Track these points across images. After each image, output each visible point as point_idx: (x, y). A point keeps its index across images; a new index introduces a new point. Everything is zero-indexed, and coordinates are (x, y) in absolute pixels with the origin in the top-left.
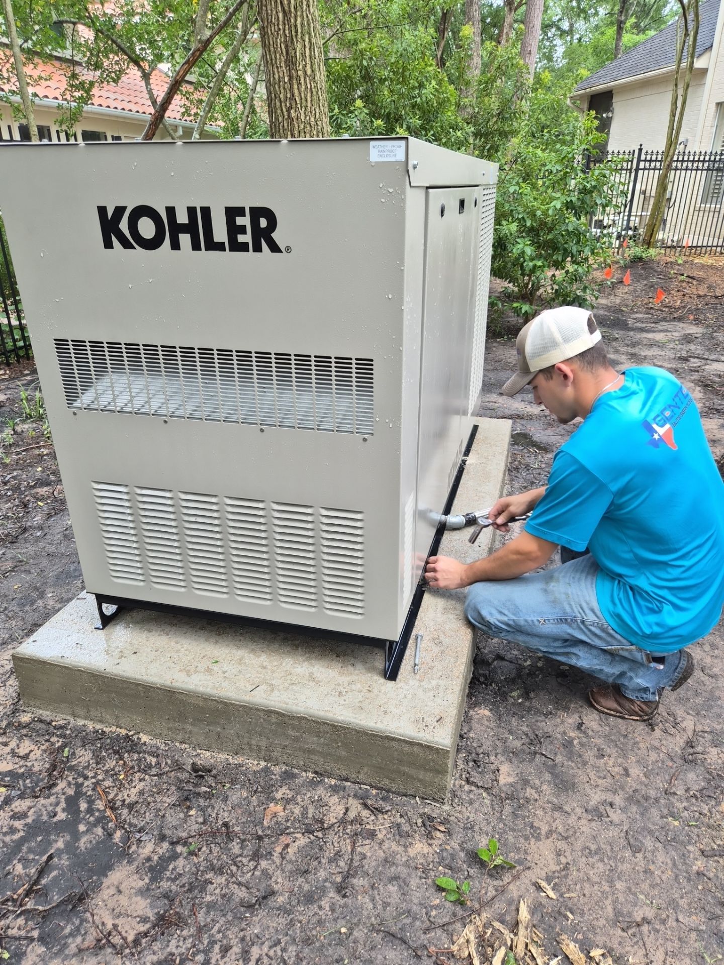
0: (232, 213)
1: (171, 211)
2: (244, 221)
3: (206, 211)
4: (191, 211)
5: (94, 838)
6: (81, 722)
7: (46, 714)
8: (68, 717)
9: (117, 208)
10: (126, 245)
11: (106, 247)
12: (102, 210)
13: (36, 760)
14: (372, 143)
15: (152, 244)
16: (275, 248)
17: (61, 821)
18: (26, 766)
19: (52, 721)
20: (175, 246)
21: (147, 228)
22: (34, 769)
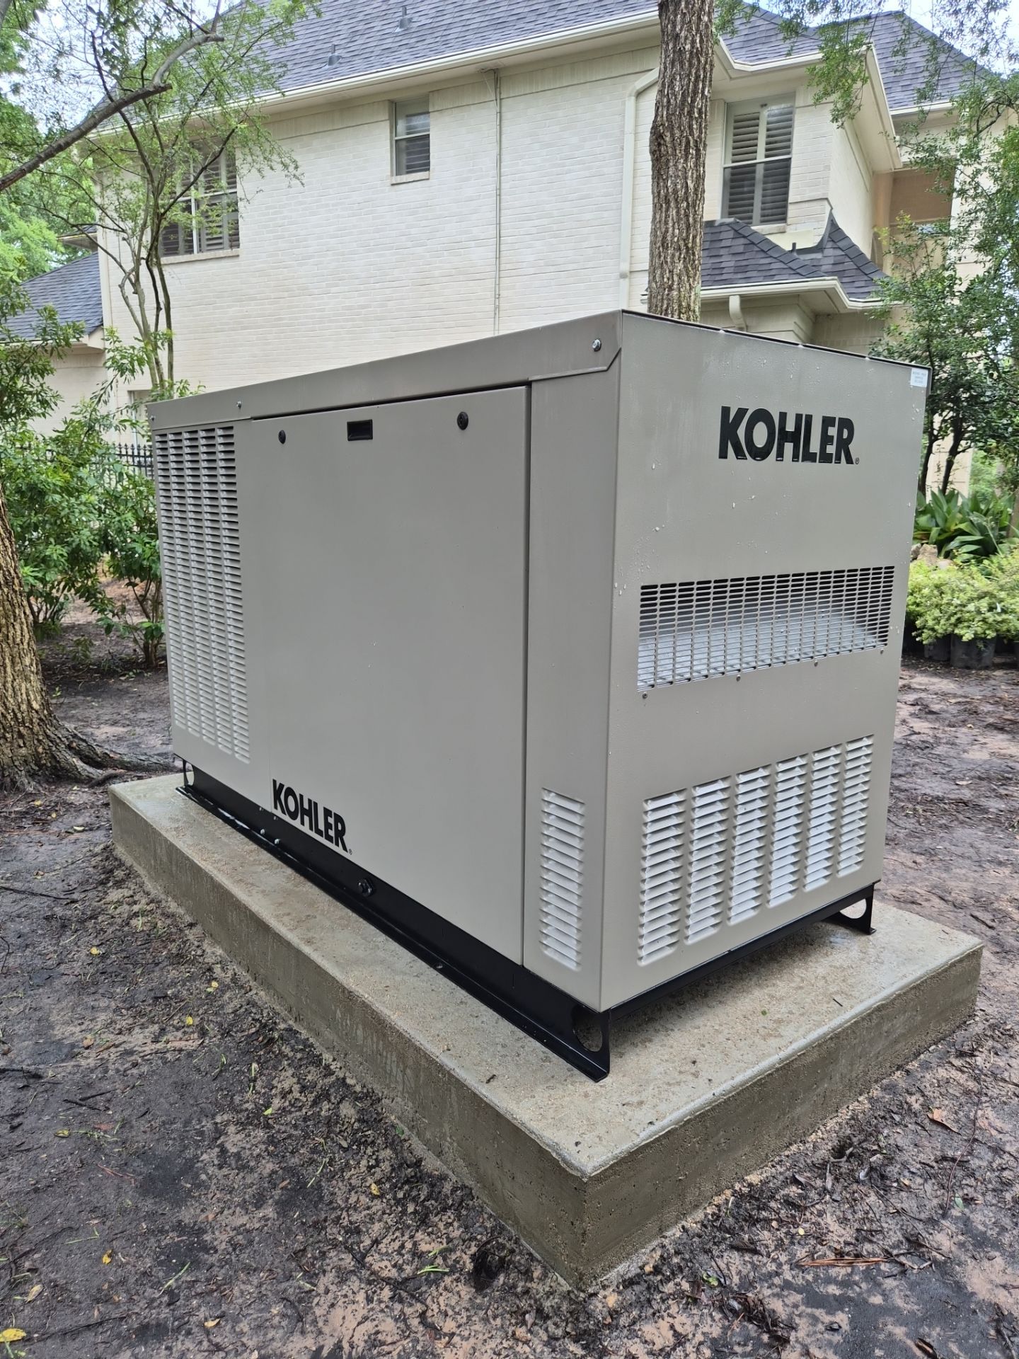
0: (828, 422)
1: (783, 416)
2: (833, 431)
3: (809, 418)
4: (799, 417)
5: (901, 1290)
6: (675, 1232)
7: (627, 1268)
8: (655, 1243)
9: (740, 409)
10: (739, 454)
11: (721, 457)
12: (726, 411)
13: (697, 1326)
14: (914, 370)
15: (761, 454)
16: (849, 460)
17: (851, 1321)
18: (701, 1343)
19: (642, 1268)
20: (780, 454)
21: (760, 435)
22: (715, 1335)
